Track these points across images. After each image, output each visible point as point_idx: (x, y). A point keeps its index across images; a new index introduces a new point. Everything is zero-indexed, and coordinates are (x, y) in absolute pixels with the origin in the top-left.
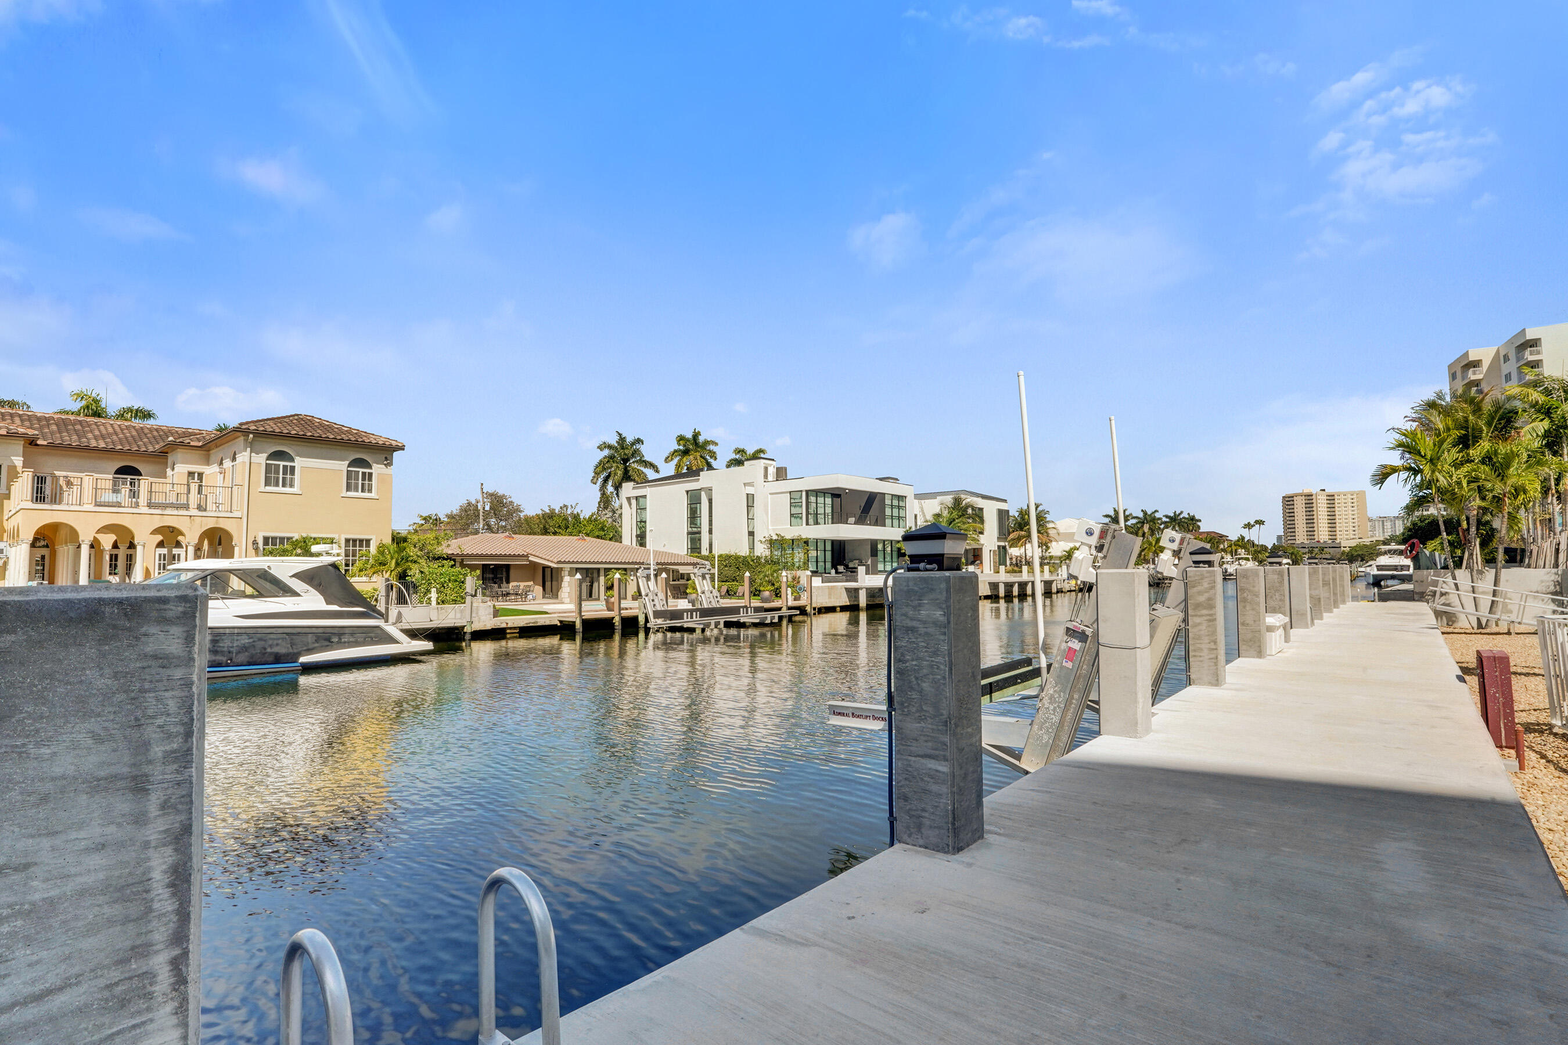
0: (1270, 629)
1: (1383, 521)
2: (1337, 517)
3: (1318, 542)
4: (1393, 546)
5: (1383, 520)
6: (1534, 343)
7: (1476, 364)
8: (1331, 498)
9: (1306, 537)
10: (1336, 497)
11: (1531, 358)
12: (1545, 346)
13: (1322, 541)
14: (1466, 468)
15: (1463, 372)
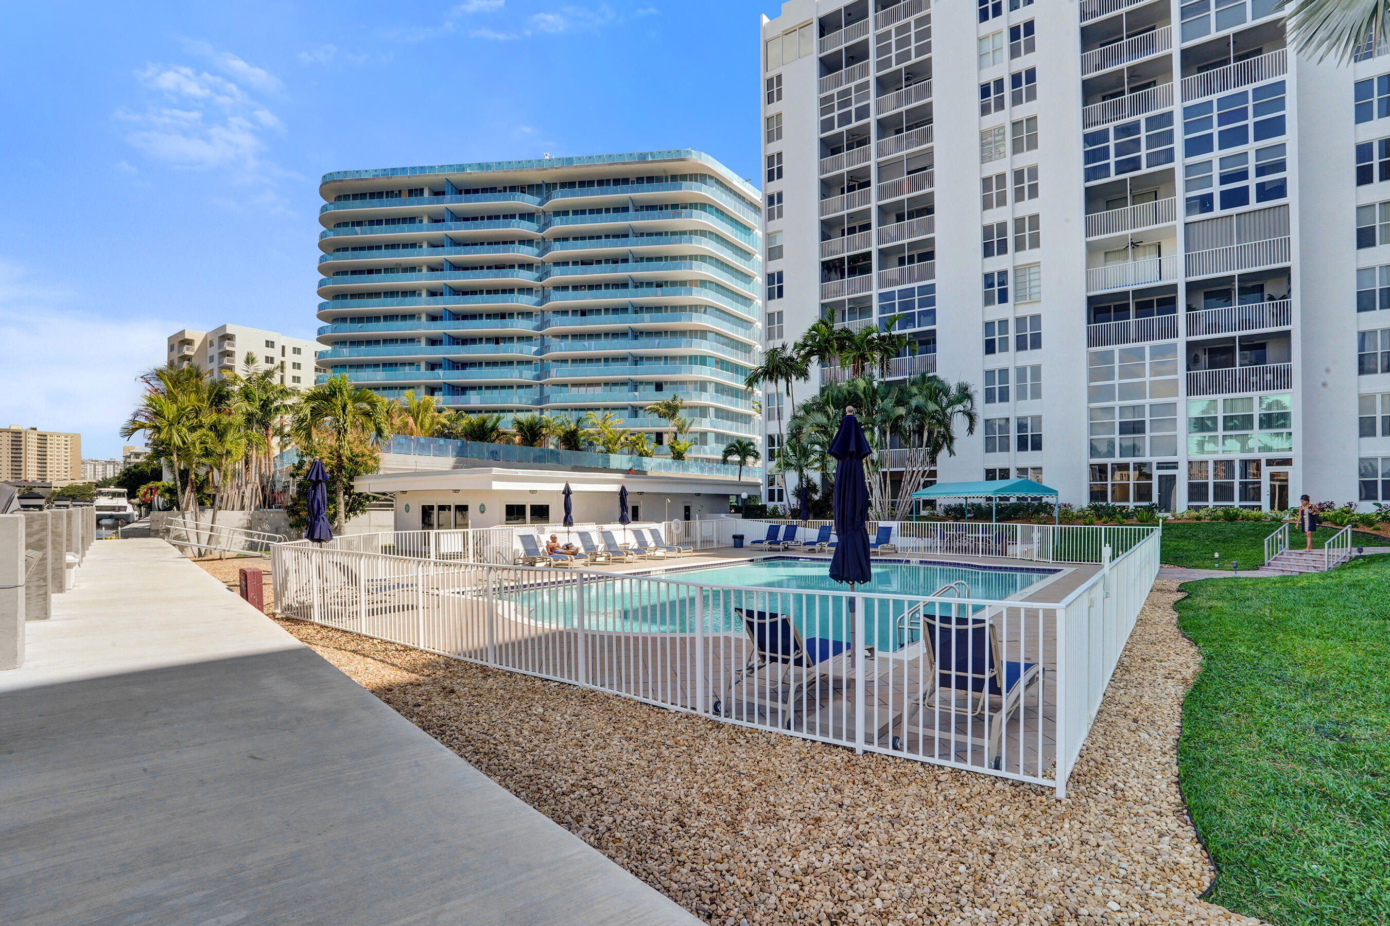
0: (70, 566)
1: (95, 465)
2: (48, 457)
3: (26, 481)
4: (112, 489)
5: (95, 462)
6: (230, 338)
7: (189, 342)
8: (43, 438)
9: (10, 475)
10: (48, 437)
11: (228, 348)
12: (238, 341)
13: (30, 480)
14: (199, 432)
15: (179, 346)
